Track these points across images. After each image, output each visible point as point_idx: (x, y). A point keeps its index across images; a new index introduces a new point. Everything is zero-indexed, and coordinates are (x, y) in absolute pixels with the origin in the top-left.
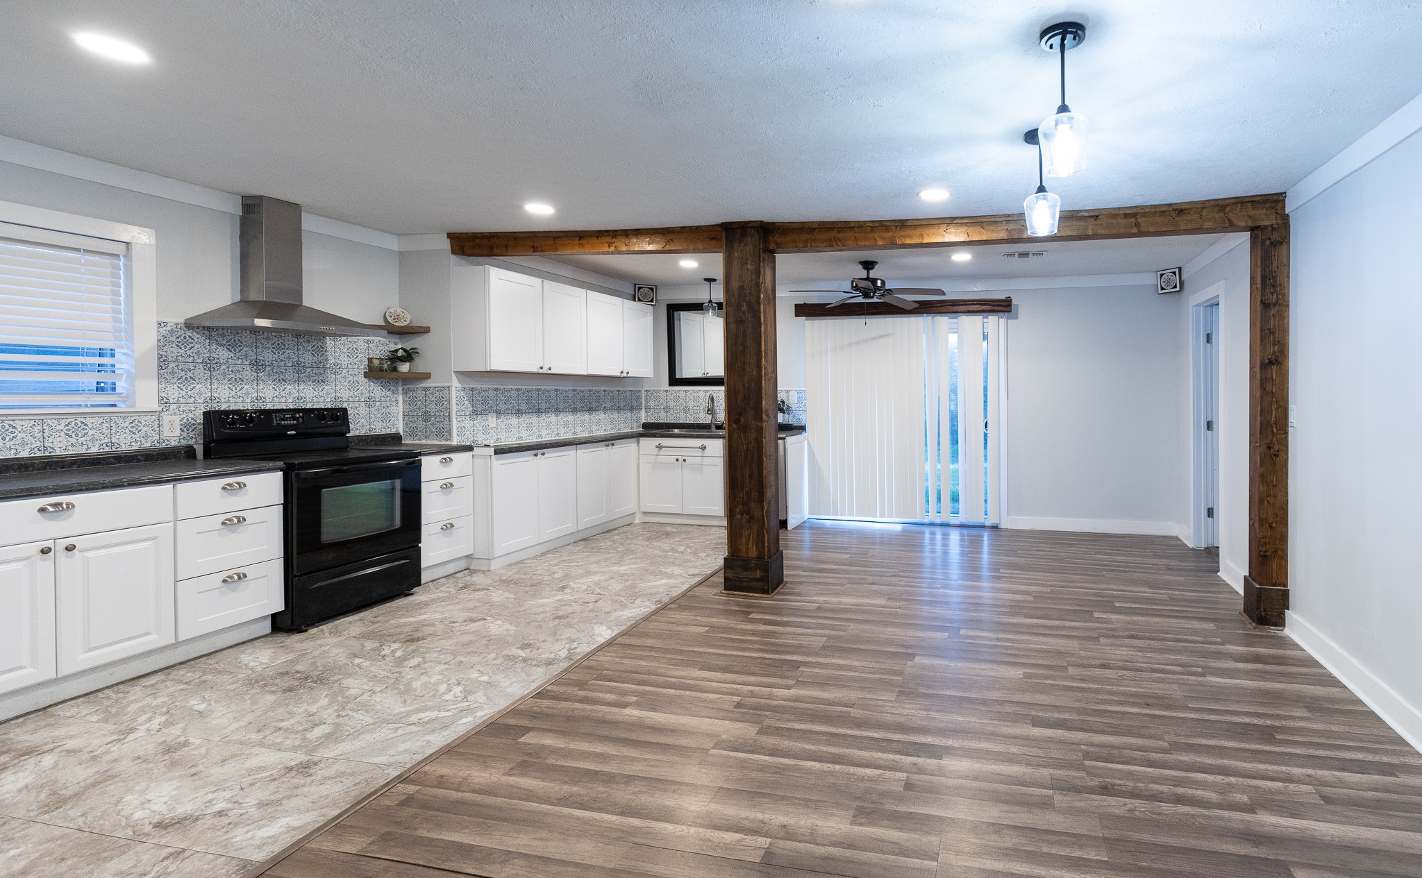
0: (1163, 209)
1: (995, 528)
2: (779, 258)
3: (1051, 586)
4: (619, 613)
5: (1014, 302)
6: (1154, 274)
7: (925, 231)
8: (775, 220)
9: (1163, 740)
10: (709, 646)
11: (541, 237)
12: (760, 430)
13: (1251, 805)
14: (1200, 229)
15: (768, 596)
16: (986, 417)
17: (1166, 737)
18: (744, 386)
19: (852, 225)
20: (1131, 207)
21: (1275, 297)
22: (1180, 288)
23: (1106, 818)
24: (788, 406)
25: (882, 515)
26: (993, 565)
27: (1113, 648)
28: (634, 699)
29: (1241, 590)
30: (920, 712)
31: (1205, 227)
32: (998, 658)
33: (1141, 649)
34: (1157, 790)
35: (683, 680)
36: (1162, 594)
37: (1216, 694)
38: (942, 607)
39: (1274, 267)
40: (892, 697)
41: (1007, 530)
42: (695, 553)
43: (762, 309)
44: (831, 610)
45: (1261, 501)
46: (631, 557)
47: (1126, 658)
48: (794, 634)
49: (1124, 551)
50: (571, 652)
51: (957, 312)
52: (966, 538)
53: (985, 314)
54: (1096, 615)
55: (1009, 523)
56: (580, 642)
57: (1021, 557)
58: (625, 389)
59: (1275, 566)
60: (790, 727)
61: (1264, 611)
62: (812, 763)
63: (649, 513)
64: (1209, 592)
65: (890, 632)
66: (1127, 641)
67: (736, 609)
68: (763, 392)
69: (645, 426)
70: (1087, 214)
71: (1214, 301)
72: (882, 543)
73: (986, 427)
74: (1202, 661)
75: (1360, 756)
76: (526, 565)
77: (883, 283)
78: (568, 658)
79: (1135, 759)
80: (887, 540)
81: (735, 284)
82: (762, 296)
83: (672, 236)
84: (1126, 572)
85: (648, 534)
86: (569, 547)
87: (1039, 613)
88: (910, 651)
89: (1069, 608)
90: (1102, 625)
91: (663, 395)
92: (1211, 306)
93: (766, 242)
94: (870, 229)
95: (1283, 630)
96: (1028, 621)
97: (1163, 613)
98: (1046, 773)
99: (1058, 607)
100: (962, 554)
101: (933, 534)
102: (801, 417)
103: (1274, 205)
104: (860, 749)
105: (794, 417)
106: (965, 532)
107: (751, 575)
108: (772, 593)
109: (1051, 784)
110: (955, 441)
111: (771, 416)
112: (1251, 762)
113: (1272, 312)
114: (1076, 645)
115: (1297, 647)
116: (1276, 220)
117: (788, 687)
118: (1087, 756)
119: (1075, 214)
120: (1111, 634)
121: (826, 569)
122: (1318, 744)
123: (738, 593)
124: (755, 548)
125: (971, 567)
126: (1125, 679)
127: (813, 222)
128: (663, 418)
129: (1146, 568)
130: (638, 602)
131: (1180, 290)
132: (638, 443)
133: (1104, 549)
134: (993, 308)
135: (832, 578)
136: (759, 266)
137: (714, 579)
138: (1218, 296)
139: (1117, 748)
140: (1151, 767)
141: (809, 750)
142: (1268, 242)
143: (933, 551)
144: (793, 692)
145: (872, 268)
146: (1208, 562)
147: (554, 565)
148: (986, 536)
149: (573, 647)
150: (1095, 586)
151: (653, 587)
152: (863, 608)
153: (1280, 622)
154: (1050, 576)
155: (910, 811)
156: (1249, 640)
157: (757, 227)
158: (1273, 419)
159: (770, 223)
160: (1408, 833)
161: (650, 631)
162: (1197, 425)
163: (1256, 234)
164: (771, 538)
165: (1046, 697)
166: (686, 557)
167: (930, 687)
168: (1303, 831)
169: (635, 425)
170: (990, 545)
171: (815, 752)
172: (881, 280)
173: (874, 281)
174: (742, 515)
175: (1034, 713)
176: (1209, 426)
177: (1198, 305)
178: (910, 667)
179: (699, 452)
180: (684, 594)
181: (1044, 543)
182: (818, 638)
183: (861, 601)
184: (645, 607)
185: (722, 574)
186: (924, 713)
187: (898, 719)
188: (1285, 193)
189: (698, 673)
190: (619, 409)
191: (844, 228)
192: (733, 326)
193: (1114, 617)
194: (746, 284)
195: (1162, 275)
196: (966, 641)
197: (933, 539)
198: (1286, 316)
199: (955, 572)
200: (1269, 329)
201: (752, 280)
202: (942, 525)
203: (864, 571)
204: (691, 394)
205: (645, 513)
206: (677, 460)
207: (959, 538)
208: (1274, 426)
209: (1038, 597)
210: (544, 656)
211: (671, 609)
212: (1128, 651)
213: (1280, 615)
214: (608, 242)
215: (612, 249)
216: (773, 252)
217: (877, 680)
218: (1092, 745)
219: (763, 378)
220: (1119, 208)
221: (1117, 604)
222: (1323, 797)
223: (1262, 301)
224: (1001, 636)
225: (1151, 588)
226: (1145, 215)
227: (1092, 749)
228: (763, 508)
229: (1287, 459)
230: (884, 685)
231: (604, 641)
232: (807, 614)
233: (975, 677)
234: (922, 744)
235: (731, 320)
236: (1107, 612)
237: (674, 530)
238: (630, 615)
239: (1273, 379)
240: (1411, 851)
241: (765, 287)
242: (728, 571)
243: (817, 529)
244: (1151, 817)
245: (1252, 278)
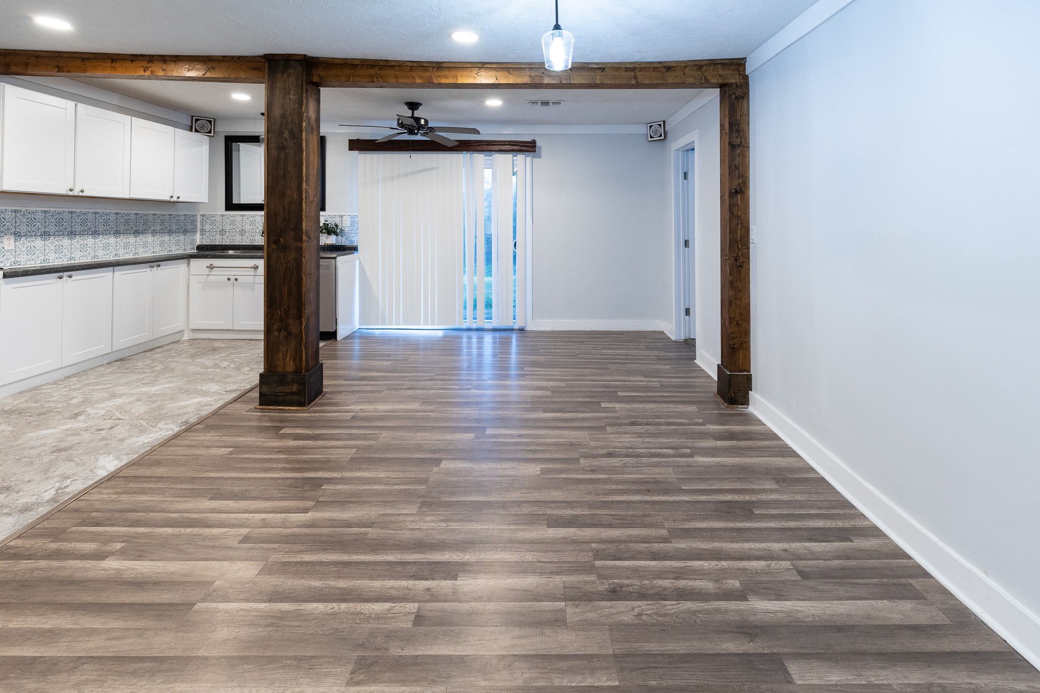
0: (656, 65)
1: (522, 330)
2: (324, 91)
3: (566, 380)
4: (134, 440)
5: (538, 144)
6: (646, 125)
7: (459, 73)
8: (318, 56)
9: (663, 527)
10: (228, 470)
11: (66, 57)
12: (300, 250)
13: (743, 591)
14: (683, 83)
15: (305, 408)
16: (515, 238)
17: (666, 524)
18: (284, 209)
19: (393, 64)
20: (630, 63)
21: (739, 140)
22: (664, 137)
23: (616, 628)
24: (341, 229)
25: (426, 323)
26: (520, 364)
27: (617, 436)
28: (119, 546)
29: (715, 376)
30: (439, 524)
31: (687, 82)
32: (519, 456)
33: (640, 435)
34: (661, 587)
35: (187, 515)
36: (655, 382)
37: (704, 474)
38: (471, 407)
39: (738, 116)
40: (412, 509)
41: (532, 332)
42: (238, 368)
43: (304, 136)
44: (366, 419)
45: (730, 303)
46: (168, 375)
47: (628, 445)
48: (324, 447)
49: (622, 345)
50: (60, 491)
51: (491, 151)
52: (498, 340)
53: (515, 153)
54: (603, 405)
55: (533, 325)
56: (76, 478)
57: (542, 355)
58: (178, 213)
59: (741, 356)
60: (298, 560)
61: (733, 393)
62: (315, 605)
63: (199, 330)
64: (690, 378)
65: (421, 437)
66: (629, 428)
67: (268, 424)
68: (304, 214)
69: (200, 248)
70: (596, 66)
71: (690, 147)
72: (425, 349)
73: (515, 246)
74: (690, 443)
75: (820, 524)
76: (42, 391)
77: (426, 121)
78: (54, 500)
79: (640, 553)
80: (430, 345)
81: (277, 112)
82: (304, 124)
83: (213, 64)
84: (626, 364)
85: (193, 351)
86: (101, 369)
87: (556, 406)
88: (437, 456)
89: (581, 400)
90: (608, 415)
91: (219, 219)
92: (687, 151)
93: (309, 74)
94: (409, 68)
95: (747, 408)
96: (546, 415)
97: (656, 399)
98: (559, 580)
99: (572, 400)
100: (495, 355)
101: (470, 338)
102: (353, 239)
103: (738, 67)
104: (372, 578)
105: (347, 238)
106: (497, 335)
107: (288, 389)
108: (308, 405)
109: (564, 595)
110: (489, 260)
111: (312, 236)
112: (737, 542)
113: (737, 152)
114: (587, 436)
115: (759, 422)
116: (739, 79)
117: (305, 510)
118: (598, 555)
119: (586, 66)
120: (615, 423)
121: (367, 377)
122: (787, 515)
123: (273, 407)
124: (292, 363)
125: (501, 369)
126: (628, 467)
127: (355, 59)
128: (218, 240)
129: (640, 359)
130: (160, 425)
131: (664, 139)
132: (189, 264)
133: (609, 345)
134: (521, 148)
135: (371, 385)
136: (302, 96)
137: (251, 394)
138: (693, 142)
139: (624, 542)
140: (654, 559)
141: (315, 587)
142: (734, 96)
143: (469, 354)
144: (310, 515)
145: (417, 109)
146: (686, 352)
147: (75, 390)
148: (514, 338)
149: (65, 485)
150: (602, 378)
151: (183, 407)
152: (396, 414)
153: (745, 401)
154: (565, 371)
155: (417, 653)
156: (722, 419)
157: (301, 60)
158: (739, 237)
159: (313, 58)
160: (870, 601)
161: (165, 457)
162: (678, 244)
163: (724, 90)
164: (310, 353)
165: (560, 493)
166: (227, 373)
167: (452, 494)
168: (789, 613)
169: (188, 247)
170: (518, 346)
171: (321, 589)
172: (424, 119)
173: (417, 120)
174: (280, 331)
175: (549, 512)
176: (686, 244)
177: (678, 150)
178: (435, 474)
179: (252, 272)
180: (215, 413)
181: (561, 342)
182: (348, 450)
183: (397, 407)
184: (168, 430)
185: (258, 389)
186: (444, 525)
187: (418, 535)
188: (745, 58)
189: (208, 504)
190: (170, 232)
191: (385, 66)
192: (274, 152)
193: (617, 406)
194: (288, 113)
195: (651, 127)
196: (490, 440)
197: (469, 343)
198: (747, 155)
199: (488, 372)
200: (735, 165)
201: (294, 109)
202: (477, 330)
203: (402, 377)
204: (248, 218)
205: (194, 330)
206: (229, 279)
207: (491, 340)
208: (739, 243)
209: (555, 391)
210: (22, 501)
211: (195, 431)
212: (630, 437)
213: (745, 395)
214: (143, 67)
215: (148, 73)
216: (317, 85)
217: (401, 491)
218: (602, 541)
219: (304, 201)
220: (621, 63)
221: (620, 394)
222: (801, 573)
223: (729, 143)
224: (523, 432)
225: (645, 377)
226: (641, 69)
227: (602, 546)
228: (301, 324)
229: (749, 269)
230: (407, 496)
231: (107, 474)
232: (341, 425)
233: (496, 479)
234: (438, 563)
235: (272, 145)
236: (612, 402)
237: (223, 345)
238: (147, 441)
239: (738, 205)
240: (877, 623)
241: (307, 117)
242: (263, 386)
243: (366, 338)
244: (657, 621)
245: (721, 125)
